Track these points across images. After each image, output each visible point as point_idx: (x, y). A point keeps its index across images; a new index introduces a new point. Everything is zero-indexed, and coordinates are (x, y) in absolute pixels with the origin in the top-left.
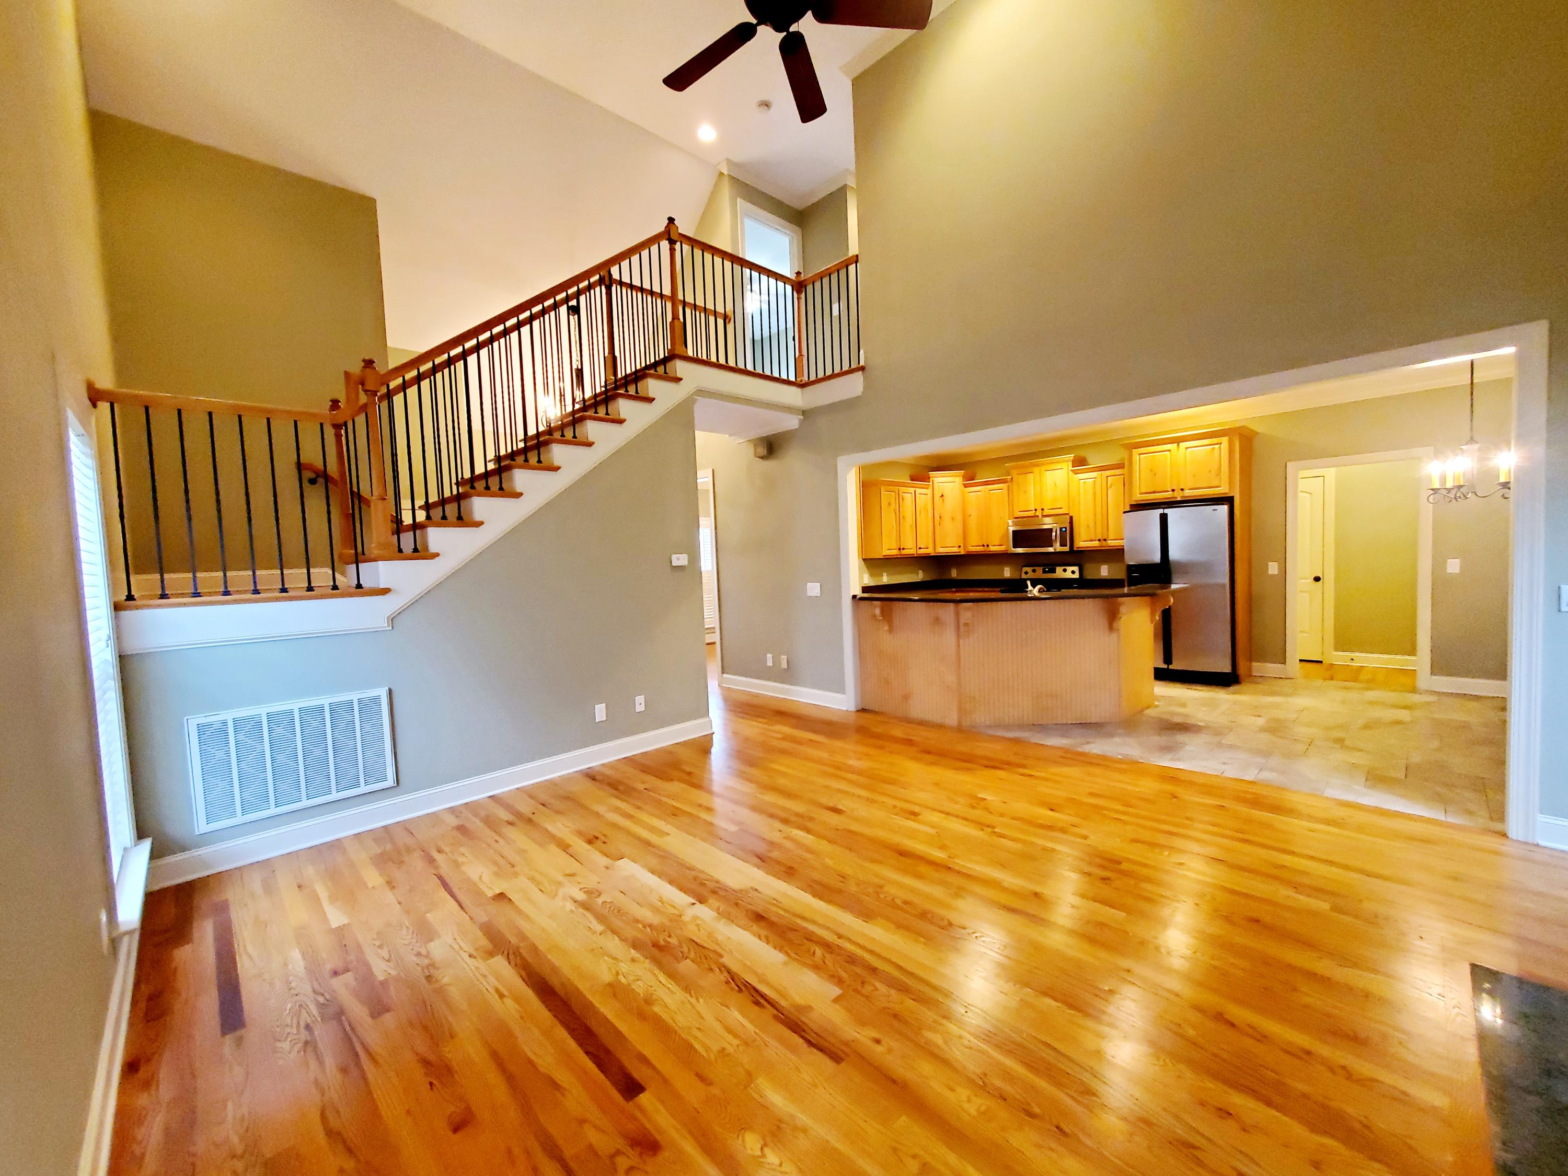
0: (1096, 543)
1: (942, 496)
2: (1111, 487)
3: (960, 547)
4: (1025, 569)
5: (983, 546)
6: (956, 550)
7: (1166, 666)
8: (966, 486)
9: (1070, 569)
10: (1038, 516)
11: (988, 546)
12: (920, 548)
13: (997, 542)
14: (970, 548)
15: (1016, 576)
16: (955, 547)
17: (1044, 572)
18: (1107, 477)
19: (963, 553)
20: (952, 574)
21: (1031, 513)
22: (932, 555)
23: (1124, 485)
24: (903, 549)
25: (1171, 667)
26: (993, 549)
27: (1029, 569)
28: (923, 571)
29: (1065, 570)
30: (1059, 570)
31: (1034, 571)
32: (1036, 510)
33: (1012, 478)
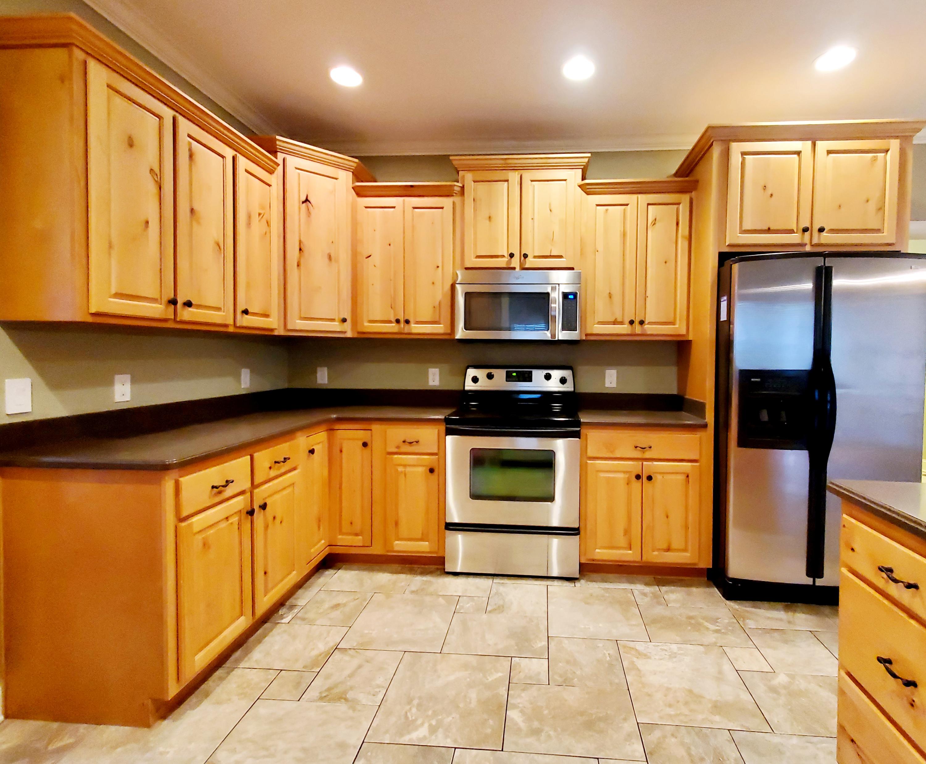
0: (624, 329)
1: (307, 200)
2: (654, 224)
3: (344, 320)
4: (471, 372)
5: (398, 321)
6: (336, 326)
7: (809, 581)
8: (360, 192)
9: (556, 374)
10: (514, 268)
11: (407, 322)
12: (246, 312)
13: (426, 313)
14: (366, 324)
15: (452, 385)
16: (333, 320)
17: (509, 378)
18: (648, 204)
19: (349, 335)
20: (319, 375)
21: (501, 262)
22: (276, 333)
23: (677, 224)
24: (189, 304)
25: (819, 582)
26: (416, 329)
27: (481, 374)
28: (252, 372)
29: (548, 377)
30: (538, 375)
31: (490, 376)
32: (512, 255)
33: (463, 188)
